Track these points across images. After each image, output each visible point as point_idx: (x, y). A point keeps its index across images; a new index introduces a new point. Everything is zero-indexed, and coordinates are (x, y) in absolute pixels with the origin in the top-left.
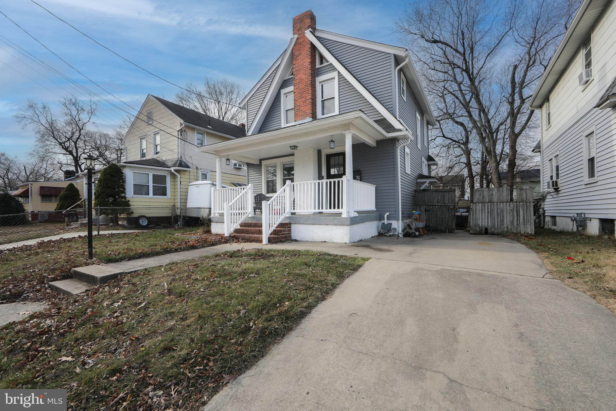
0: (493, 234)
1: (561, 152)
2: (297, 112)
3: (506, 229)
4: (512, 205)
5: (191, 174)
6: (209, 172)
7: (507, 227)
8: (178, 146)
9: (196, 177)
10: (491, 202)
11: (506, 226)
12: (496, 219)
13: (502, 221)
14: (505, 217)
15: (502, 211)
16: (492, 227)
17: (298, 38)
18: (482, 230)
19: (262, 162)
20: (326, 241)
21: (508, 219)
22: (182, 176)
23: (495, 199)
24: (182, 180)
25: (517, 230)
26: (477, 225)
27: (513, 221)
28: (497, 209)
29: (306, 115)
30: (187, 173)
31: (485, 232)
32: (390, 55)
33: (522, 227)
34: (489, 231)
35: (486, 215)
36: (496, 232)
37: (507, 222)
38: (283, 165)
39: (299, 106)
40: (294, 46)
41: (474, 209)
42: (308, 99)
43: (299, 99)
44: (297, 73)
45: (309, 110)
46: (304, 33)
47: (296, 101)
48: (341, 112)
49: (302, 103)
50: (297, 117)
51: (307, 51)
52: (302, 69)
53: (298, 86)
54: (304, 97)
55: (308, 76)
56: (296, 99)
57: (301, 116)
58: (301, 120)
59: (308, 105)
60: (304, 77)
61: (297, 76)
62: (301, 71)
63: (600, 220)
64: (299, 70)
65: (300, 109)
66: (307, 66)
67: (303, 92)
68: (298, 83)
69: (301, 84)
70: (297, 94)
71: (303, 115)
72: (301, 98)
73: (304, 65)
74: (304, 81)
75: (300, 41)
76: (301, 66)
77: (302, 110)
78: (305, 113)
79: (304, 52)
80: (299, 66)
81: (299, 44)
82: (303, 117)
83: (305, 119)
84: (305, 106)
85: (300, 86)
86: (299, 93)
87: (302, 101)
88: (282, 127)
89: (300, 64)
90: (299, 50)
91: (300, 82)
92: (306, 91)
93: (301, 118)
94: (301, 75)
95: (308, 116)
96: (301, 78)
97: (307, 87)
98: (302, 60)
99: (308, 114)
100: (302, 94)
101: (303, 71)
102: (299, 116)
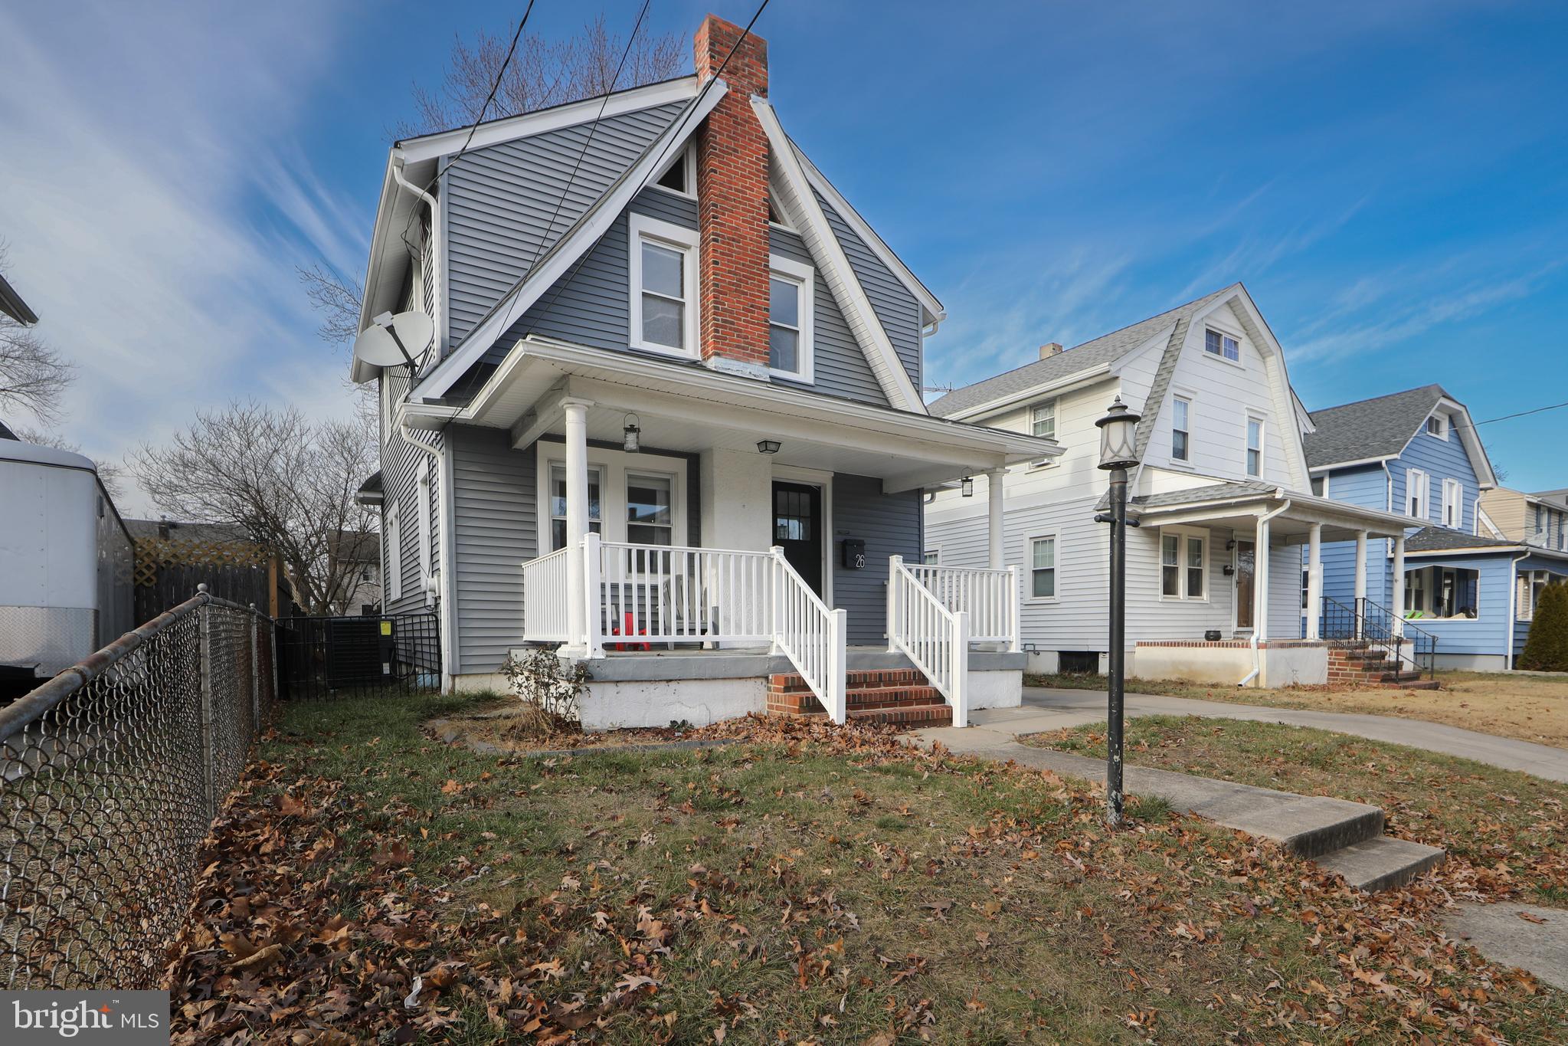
19: (540, 444)
20: (984, 706)
32: (915, 301)
38: (630, 477)
39: (731, 312)
40: (715, 109)
42: (760, 308)
43: (730, 290)
44: (723, 203)
45: (761, 341)
46: (749, 97)
47: (721, 293)
48: (819, 382)
49: (739, 308)
50: (723, 344)
51: (757, 158)
52: (740, 202)
53: (729, 250)
54: (746, 294)
55: (761, 237)
56: (723, 287)
57: (737, 347)
58: (737, 359)
59: (758, 324)
60: (748, 233)
61: (724, 214)
62: (736, 207)
63: (1061, 653)
64: (730, 200)
65: (733, 323)
66: (756, 204)
67: (744, 276)
68: (729, 238)
69: (737, 247)
70: (724, 270)
71: (744, 348)
72: (736, 291)
73: (746, 193)
74: (750, 245)
75: (733, 108)
76: (736, 190)
77: (740, 331)
78: (751, 344)
79: (748, 155)
80: (731, 188)
81: (731, 116)
82: (744, 354)
83: (748, 362)
84: (748, 322)
85: (735, 251)
86: (730, 272)
87: (738, 302)
88: (633, 345)
89: (736, 184)
90: (731, 137)
91: (734, 240)
92: (754, 279)
93: (739, 352)
94: (737, 219)
95: (758, 358)
96: (737, 229)
97: (758, 269)
98: (742, 176)
99: (759, 352)
100: (740, 280)
101: (743, 209)
102: (728, 345)
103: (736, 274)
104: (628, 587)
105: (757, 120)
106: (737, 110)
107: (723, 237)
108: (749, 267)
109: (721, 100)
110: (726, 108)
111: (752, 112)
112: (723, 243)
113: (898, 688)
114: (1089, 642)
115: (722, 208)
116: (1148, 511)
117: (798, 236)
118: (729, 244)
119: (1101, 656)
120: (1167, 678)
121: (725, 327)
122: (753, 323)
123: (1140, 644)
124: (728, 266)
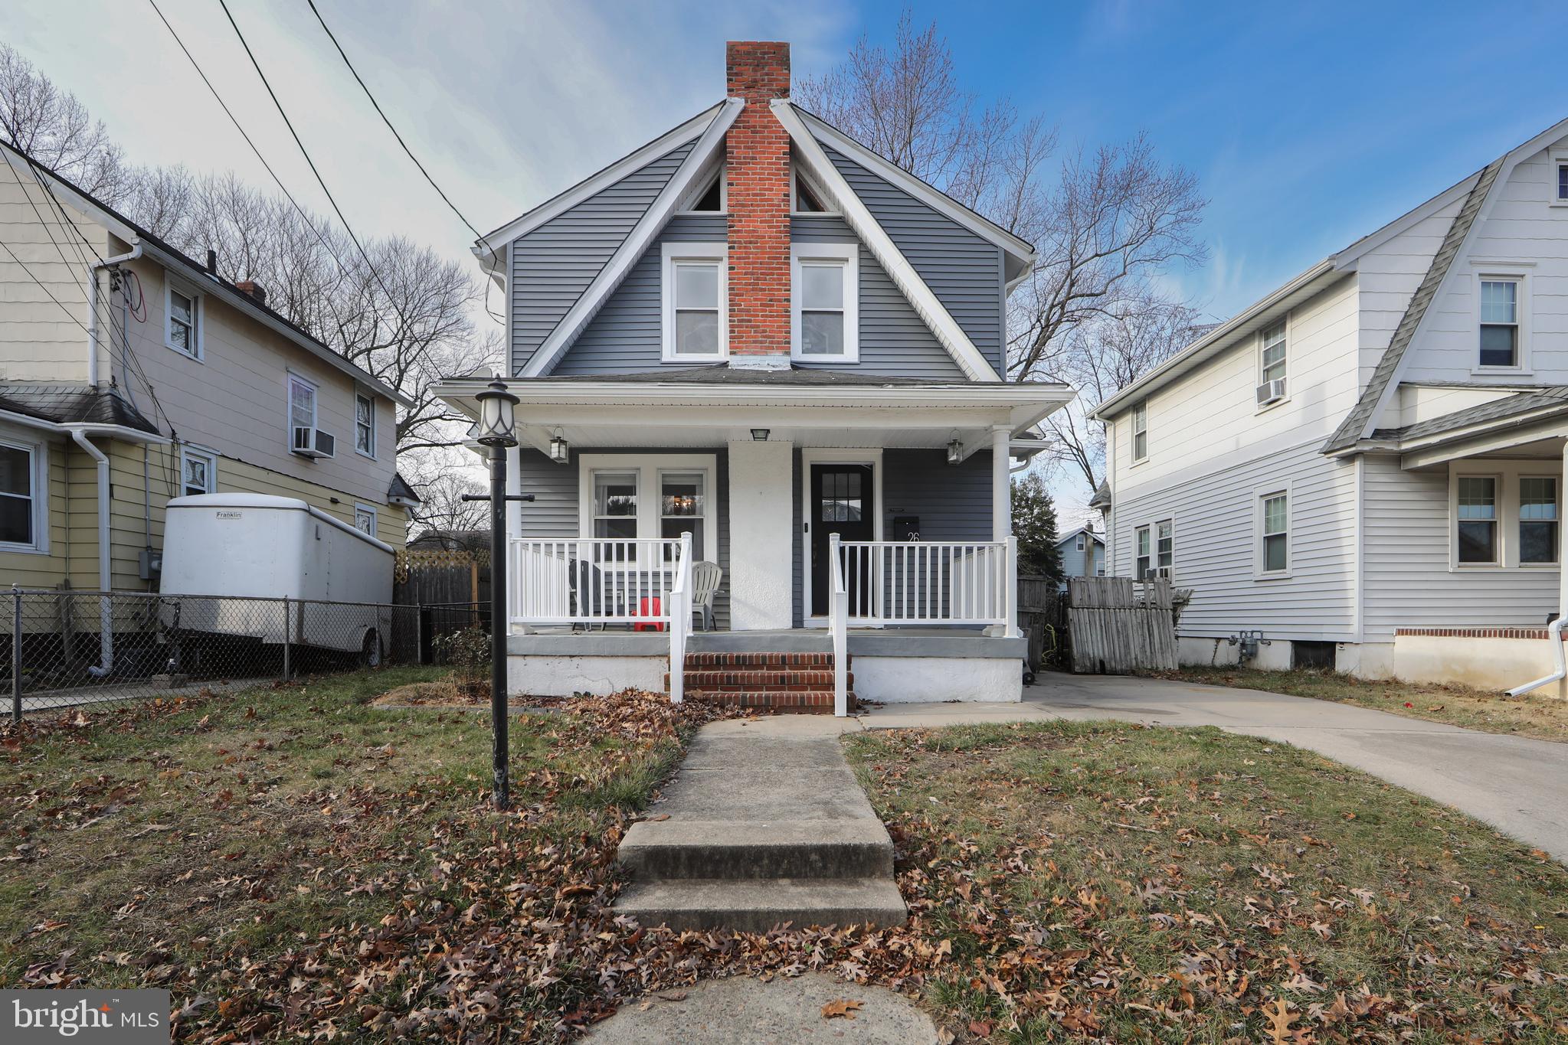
0: (1114, 673)
1: (1178, 516)
2: (738, 326)
3: (1134, 662)
4: (1139, 615)
5: (153, 458)
6: (213, 458)
7: (1136, 658)
8: (95, 331)
9: (168, 472)
10: (1103, 606)
11: (1133, 656)
12: (1116, 642)
13: (1127, 646)
14: (1131, 639)
15: (1125, 625)
16: (1110, 659)
17: (744, 111)
18: (1094, 665)
19: (582, 457)
20: (960, 698)
21: (1136, 643)
22: (119, 463)
23: (1111, 602)
24: (118, 478)
25: (1151, 663)
26: (1084, 655)
27: (1144, 646)
28: (1117, 622)
29: (772, 342)
30: (137, 454)
31: (1101, 669)
32: (995, 249)
33: (1159, 656)
34: (1107, 666)
35: (1099, 632)
36: (1119, 668)
37: (1135, 650)
38: (664, 476)
39: (748, 311)
40: (732, 127)
41: (1076, 620)
42: (780, 301)
43: (747, 290)
44: (740, 211)
45: (781, 332)
46: (769, 103)
47: (737, 295)
48: (864, 359)
49: (756, 305)
50: (739, 342)
51: (777, 158)
52: (758, 205)
53: (746, 253)
54: (765, 290)
55: (780, 232)
56: (738, 289)
57: (755, 342)
58: (755, 354)
59: (777, 316)
60: (766, 232)
61: (740, 221)
62: (754, 211)
63: (1296, 644)
64: (748, 206)
65: (750, 321)
66: (776, 202)
67: (762, 274)
68: (745, 242)
69: (755, 248)
70: (741, 273)
71: (761, 342)
72: (753, 290)
73: (764, 195)
74: (767, 242)
75: (751, 120)
76: (754, 195)
77: (758, 326)
78: (769, 337)
79: (767, 158)
80: (748, 195)
81: (749, 127)
82: (761, 348)
83: (766, 354)
84: (766, 316)
85: (752, 253)
86: (746, 274)
87: (756, 300)
88: (664, 359)
89: (754, 189)
90: (749, 148)
91: (751, 242)
92: (772, 274)
93: (756, 347)
94: (754, 221)
95: (778, 348)
96: (754, 231)
97: (778, 263)
98: (760, 179)
99: (778, 343)
100: (758, 279)
101: (761, 211)
102: (746, 342)
103: (753, 274)
104: (656, 575)
105: (778, 122)
106: (755, 120)
107: (740, 242)
108: (767, 263)
109: (739, 116)
110: (744, 122)
111: (772, 116)
112: (740, 248)
113: (787, 672)
114: (1324, 629)
115: (738, 216)
116: (1405, 446)
117: (840, 218)
118: (745, 248)
119: (1338, 647)
120: (1435, 680)
121: (741, 327)
122: (771, 316)
123: (1401, 632)
124: (744, 268)
